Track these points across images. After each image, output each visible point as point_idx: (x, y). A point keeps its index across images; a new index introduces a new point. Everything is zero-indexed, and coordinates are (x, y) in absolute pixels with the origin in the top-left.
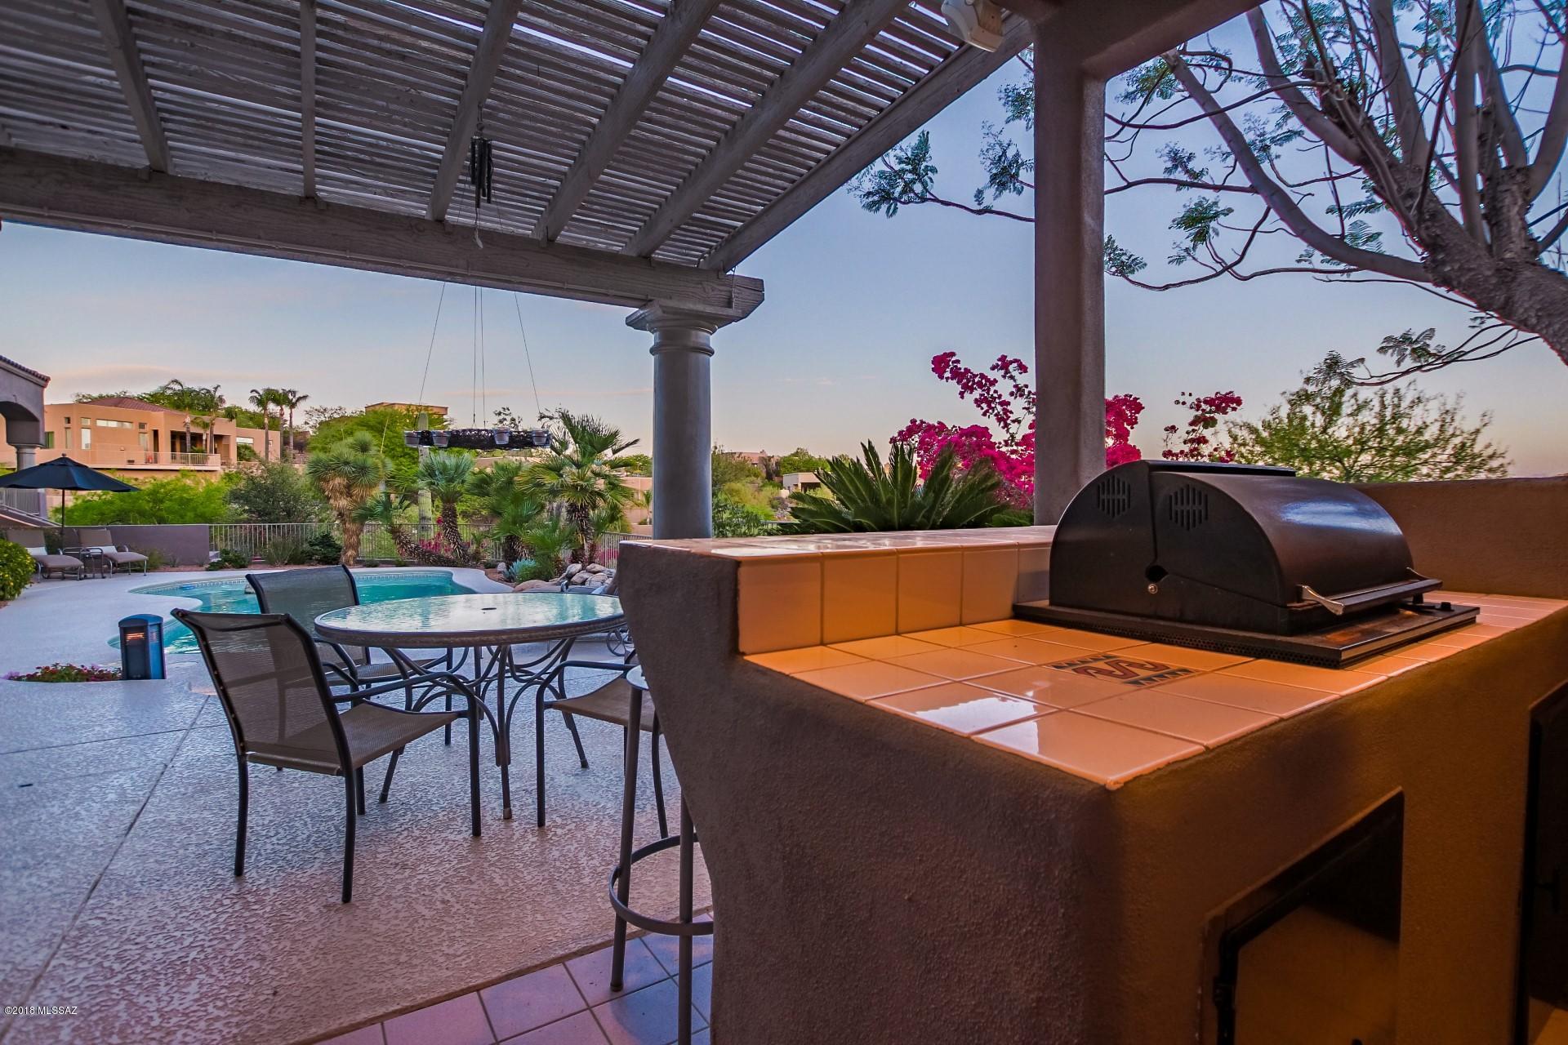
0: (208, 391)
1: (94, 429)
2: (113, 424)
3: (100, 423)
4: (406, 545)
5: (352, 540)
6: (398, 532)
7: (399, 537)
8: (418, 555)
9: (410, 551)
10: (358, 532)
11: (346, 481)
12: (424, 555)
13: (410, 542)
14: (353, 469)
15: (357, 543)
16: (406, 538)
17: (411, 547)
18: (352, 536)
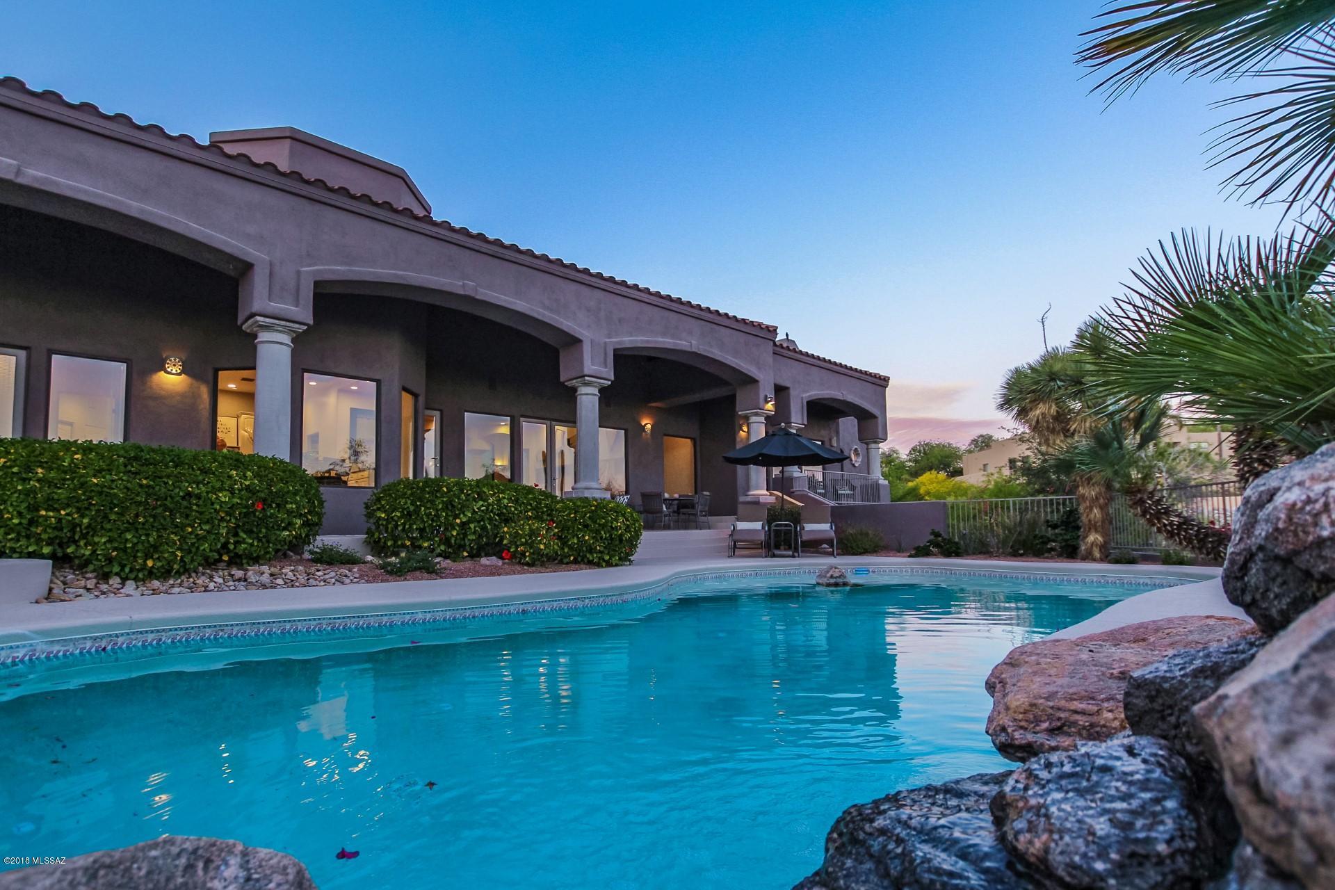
4: (1159, 520)
5: (1092, 516)
6: (1139, 491)
7: (1142, 501)
8: (1190, 542)
9: (1168, 532)
10: (1102, 501)
11: (1054, 407)
12: (1203, 542)
13: (1167, 512)
14: (1060, 383)
15: (1103, 522)
16: (1159, 502)
17: (1171, 524)
18: (1091, 509)
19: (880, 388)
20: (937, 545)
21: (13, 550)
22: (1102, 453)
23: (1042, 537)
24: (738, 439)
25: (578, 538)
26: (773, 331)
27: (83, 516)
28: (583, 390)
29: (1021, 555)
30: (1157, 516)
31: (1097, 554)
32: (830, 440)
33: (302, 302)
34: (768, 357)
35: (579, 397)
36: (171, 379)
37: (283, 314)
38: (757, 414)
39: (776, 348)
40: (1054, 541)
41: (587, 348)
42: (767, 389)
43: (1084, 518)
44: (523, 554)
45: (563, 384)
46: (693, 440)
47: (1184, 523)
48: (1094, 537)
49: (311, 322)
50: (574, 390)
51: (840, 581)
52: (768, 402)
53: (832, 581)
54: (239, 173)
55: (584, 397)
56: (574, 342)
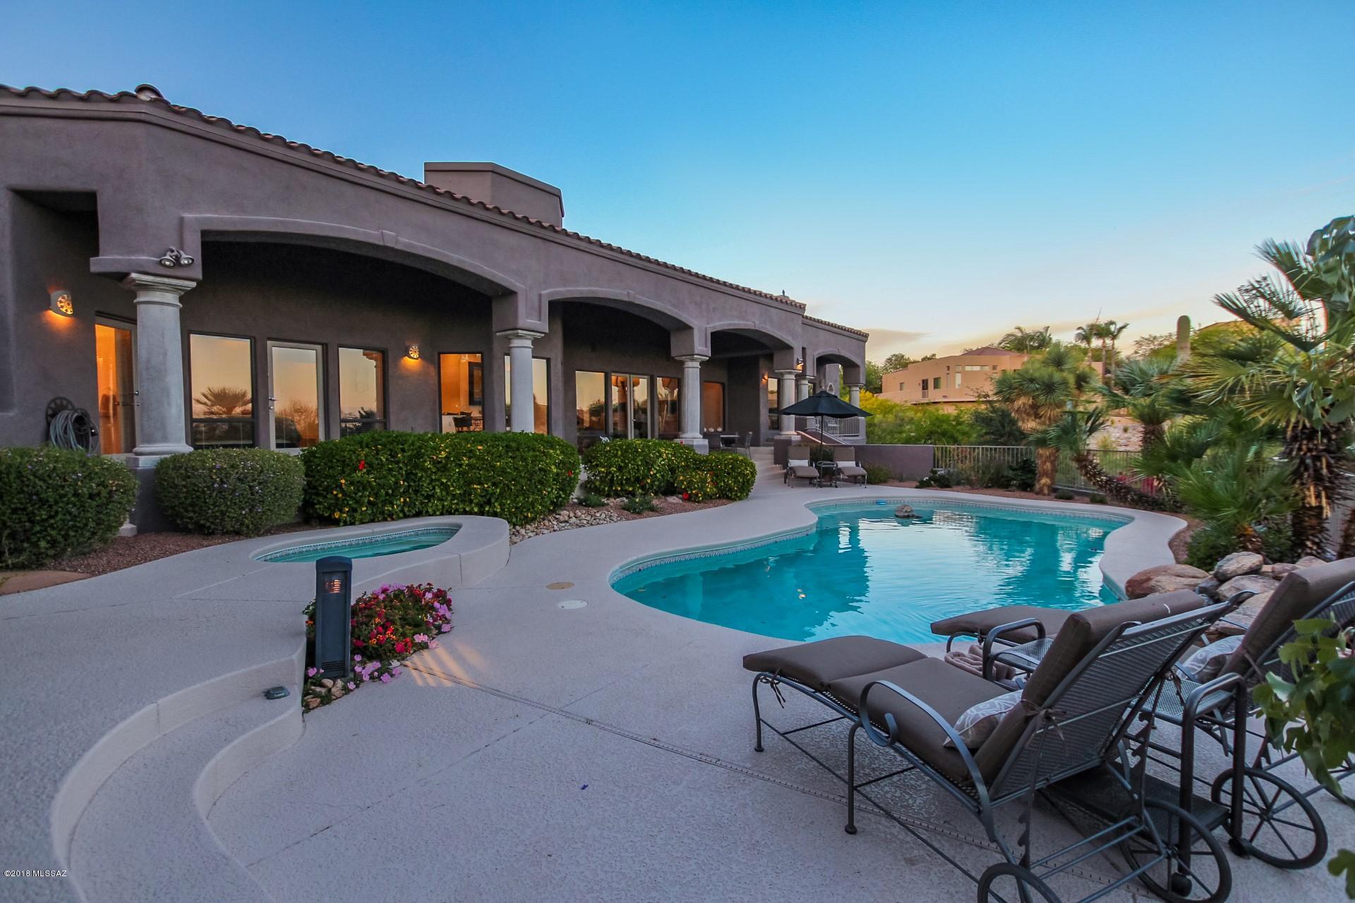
0: (1041, 333)
1: (965, 374)
2: (977, 368)
3: (968, 368)
4: (1095, 478)
5: (1045, 467)
6: (1084, 460)
7: (1086, 467)
8: (1111, 491)
9: (1100, 485)
10: (1052, 458)
11: (1031, 400)
12: (1118, 491)
13: (1100, 474)
14: (1037, 386)
15: (1052, 470)
16: (1095, 467)
17: (1102, 481)
18: (1045, 462)
19: (861, 343)
20: (936, 481)
21: (457, 510)
22: (1064, 436)
23: (1007, 477)
24: (761, 386)
25: (724, 482)
26: (802, 307)
27: (496, 488)
28: (690, 364)
29: (990, 487)
30: (1094, 475)
31: (1046, 491)
32: (820, 382)
33: (543, 317)
34: (798, 328)
35: (686, 370)
36: (412, 361)
37: (532, 328)
38: (790, 373)
39: (804, 319)
40: (1015, 480)
41: (696, 333)
42: (798, 355)
43: (1040, 469)
44: (696, 495)
45: (673, 358)
46: (723, 385)
47: (1109, 480)
48: (1044, 481)
49: (547, 331)
50: (682, 363)
51: (910, 514)
52: (798, 364)
53: (906, 514)
54: (507, 225)
55: (690, 369)
56: (685, 328)
